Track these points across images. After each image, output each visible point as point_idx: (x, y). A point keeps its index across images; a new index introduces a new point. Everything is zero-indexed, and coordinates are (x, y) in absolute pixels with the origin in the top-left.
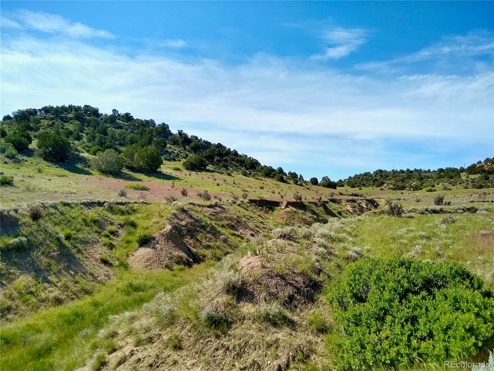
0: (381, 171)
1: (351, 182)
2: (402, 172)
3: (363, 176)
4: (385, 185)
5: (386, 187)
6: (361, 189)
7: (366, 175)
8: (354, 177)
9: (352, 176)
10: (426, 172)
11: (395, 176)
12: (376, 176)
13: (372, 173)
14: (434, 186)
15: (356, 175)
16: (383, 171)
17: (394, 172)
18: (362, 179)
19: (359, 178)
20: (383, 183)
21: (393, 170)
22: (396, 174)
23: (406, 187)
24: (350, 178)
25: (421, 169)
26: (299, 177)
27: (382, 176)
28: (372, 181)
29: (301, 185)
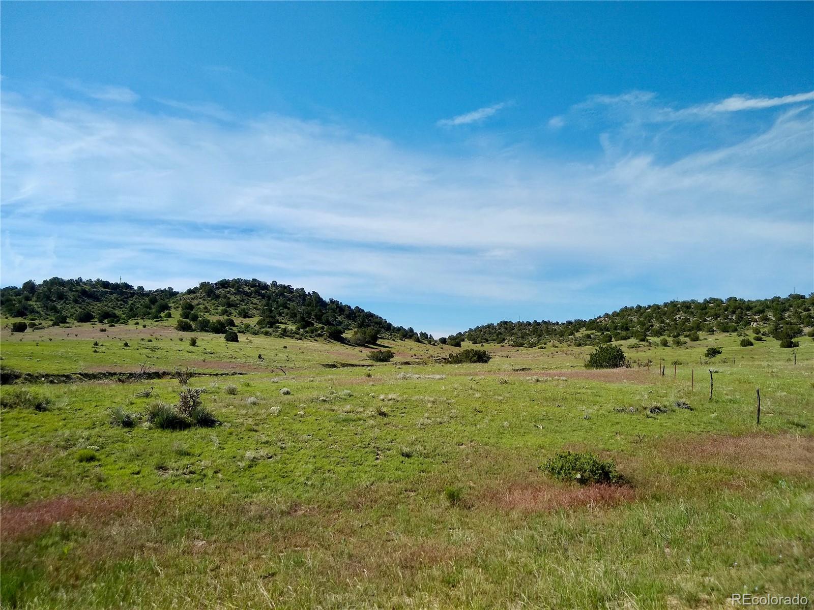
0: (506, 323)
1: (472, 335)
2: (529, 324)
3: (486, 328)
4: (506, 341)
5: (506, 344)
6: (482, 346)
7: (489, 327)
8: (475, 330)
9: (473, 328)
10: (554, 324)
11: (520, 329)
12: (499, 329)
13: (495, 325)
14: (545, 344)
15: (478, 327)
16: (508, 322)
17: (520, 324)
18: (485, 332)
19: (481, 331)
20: (504, 340)
21: (519, 322)
22: (523, 327)
23: (524, 344)
24: (471, 330)
25: (549, 321)
26: (429, 337)
27: (506, 329)
28: (495, 335)
29: (434, 345)
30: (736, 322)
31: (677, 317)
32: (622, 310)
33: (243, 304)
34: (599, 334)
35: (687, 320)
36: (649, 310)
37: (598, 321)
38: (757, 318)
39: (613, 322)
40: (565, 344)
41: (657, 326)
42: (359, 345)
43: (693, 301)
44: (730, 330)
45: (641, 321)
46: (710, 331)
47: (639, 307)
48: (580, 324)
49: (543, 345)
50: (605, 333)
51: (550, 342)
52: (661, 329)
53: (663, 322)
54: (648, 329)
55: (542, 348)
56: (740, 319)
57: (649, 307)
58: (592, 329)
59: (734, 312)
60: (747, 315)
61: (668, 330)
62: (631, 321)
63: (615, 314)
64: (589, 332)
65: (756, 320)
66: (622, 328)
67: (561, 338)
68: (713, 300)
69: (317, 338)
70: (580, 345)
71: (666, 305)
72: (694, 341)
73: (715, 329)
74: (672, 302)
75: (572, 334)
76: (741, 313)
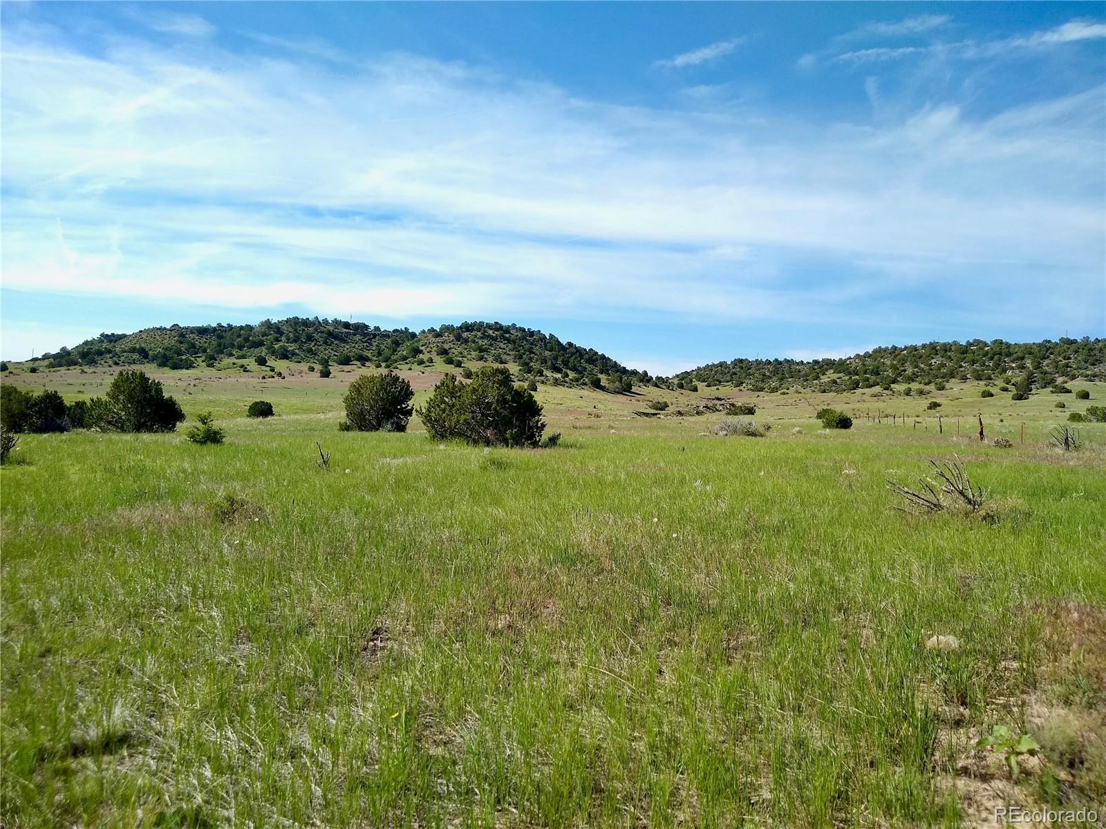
0: (741, 361)
2: (769, 362)
3: (717, 367)
4: (744, 385)
7: (721, 366)
8: (704, 368)
9: (702, 366)
10: (798, 364)
11: (759, 369)
12: (734, 368)
13: (729, 363)
15: (708, 366)
16: (744, 360)
17: (758, 362)
18: (716, 372)
19: (712, 370)
20: (741, 382)
21: (757, 360)
22: (761, 366)
23: (765, 389)
24: (699, 368)
25: (792, 360)
27: (742, 368)
28: (728, 375)
30: (993, 370)
31: (933, 361)
32: (875, 351)
33: (492, 348)
34: (847, 378)
35: (943, 365)
36: (905, 352)
37: (848, 362)
38: (1014, 365)
39: (864, 365)
40: (808, 389)
41: (910, 371)
42: (618, 393)
43: (955, 343)
44: (983, 378)
45: (893, 364)
46: (963, 379)
47: (895, 348)
48: (827, 365)
49: (785, 390)
50: (853, 378)
51: (793, 387)
52: (914, 374)
53: (917, 367)
54: (899, 375)
55: (784, 394)
56: (997, 365)
57: (906, 348)
58: (840, 372)
59: (992, 358)
60: (1005, 362)
61: (921, 375)
62: (884, 364)
63: (867, 355)
64: (835, 376)
65: (1013, 368)
66: (872, 373)
67: (805, 383)
68: (977, 342)
69: (583, 387)
70: (824, 391)
71: (924, 346)
72: (940, 390)
73: (968, 376)
74: (931, 344)
75: (817, 378)
76: (1000, 360)
